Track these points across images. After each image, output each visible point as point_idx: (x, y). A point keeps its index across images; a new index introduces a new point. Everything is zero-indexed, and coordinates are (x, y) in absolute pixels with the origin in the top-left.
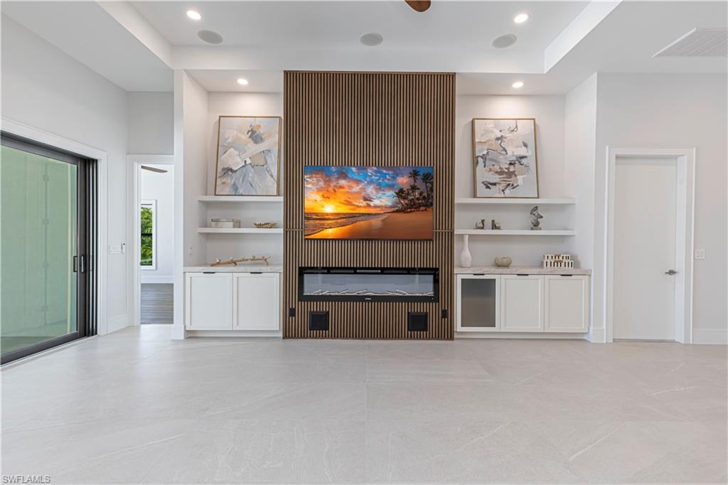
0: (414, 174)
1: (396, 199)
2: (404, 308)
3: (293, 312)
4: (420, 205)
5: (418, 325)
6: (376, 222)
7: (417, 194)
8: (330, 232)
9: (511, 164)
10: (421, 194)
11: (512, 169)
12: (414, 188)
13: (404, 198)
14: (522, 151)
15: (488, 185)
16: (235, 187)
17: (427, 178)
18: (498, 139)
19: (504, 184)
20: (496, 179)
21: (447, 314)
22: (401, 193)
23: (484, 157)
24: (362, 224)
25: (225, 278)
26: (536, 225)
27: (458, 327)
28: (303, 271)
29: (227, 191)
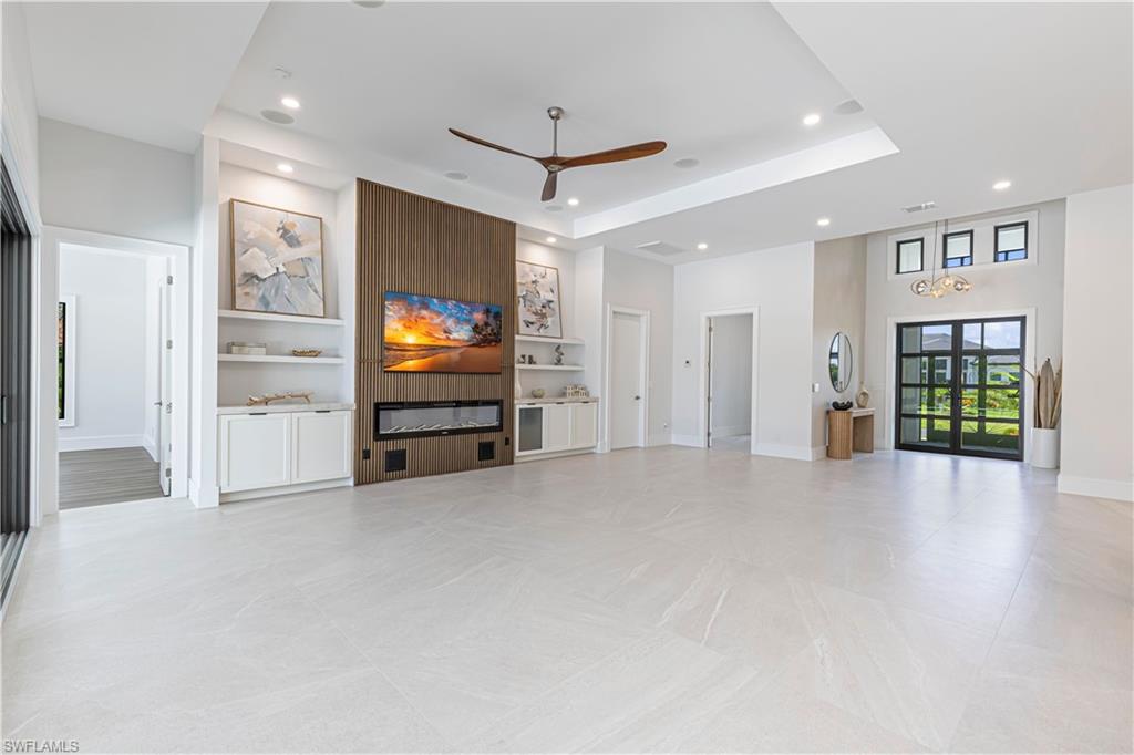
0: (487, 311)
1: (472, 334)
2: (475, 439)
3: (367, 455)
4: (492, 341)
5: (487, 454)
6: (455, 355)
7: (489, 329)
8: (411, 365)
9: (543, 307)
10: (492, 330)
11: (544, 311)
12: (487, 324)
13: (480, 333)
14: (550, 296)
15: (528, 324)
16: (265, 301)
17: (497, 316)
18: (533, 282)
19: (539, 324)
20: (533, 318)
21: (508, 442)
22: (476, 328)
23: (523, 297)
24: (442, 356)
26: (559, 362)
27: (517, 453)
28: (378, 407)
29: (253, 304)
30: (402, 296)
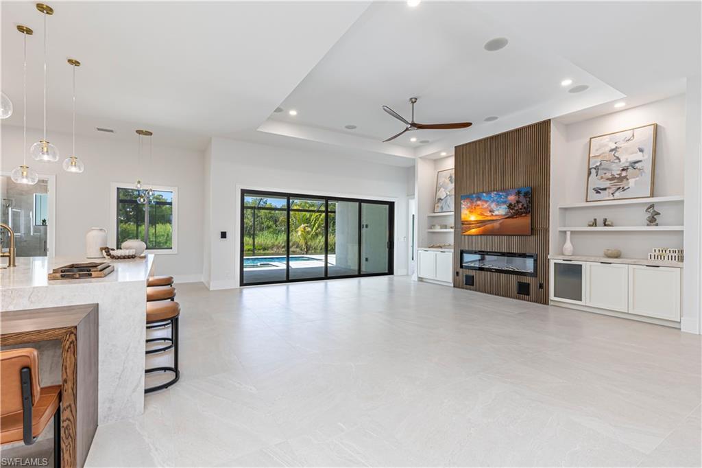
0: (519, 193)
1: (507, 210)
2: (514, 280)
3: (457, 273)
4: (522, 213)
5: (523, 291)
6: (497, 225)
7: (520, 205)
8: (473, 231)
9: (623, 170)
10: (522, 206)
11: (624, 174)
12: (518, 202)
13: (512, 209)
14: (638, 156)
15: (598, 191)
16: (442, 208)
17: (526, 195)
18: (612, 150)
19: (614, 188)
20: (607, 184)
21: (543, 286)
22: (510, 206)
23: (597, 168)
24: (489, 226)
25: (432, 253)
26: (652, 221)
27: (552, 296)
28: (462, 252)
29: (439, 210)
30: (468, 197)
